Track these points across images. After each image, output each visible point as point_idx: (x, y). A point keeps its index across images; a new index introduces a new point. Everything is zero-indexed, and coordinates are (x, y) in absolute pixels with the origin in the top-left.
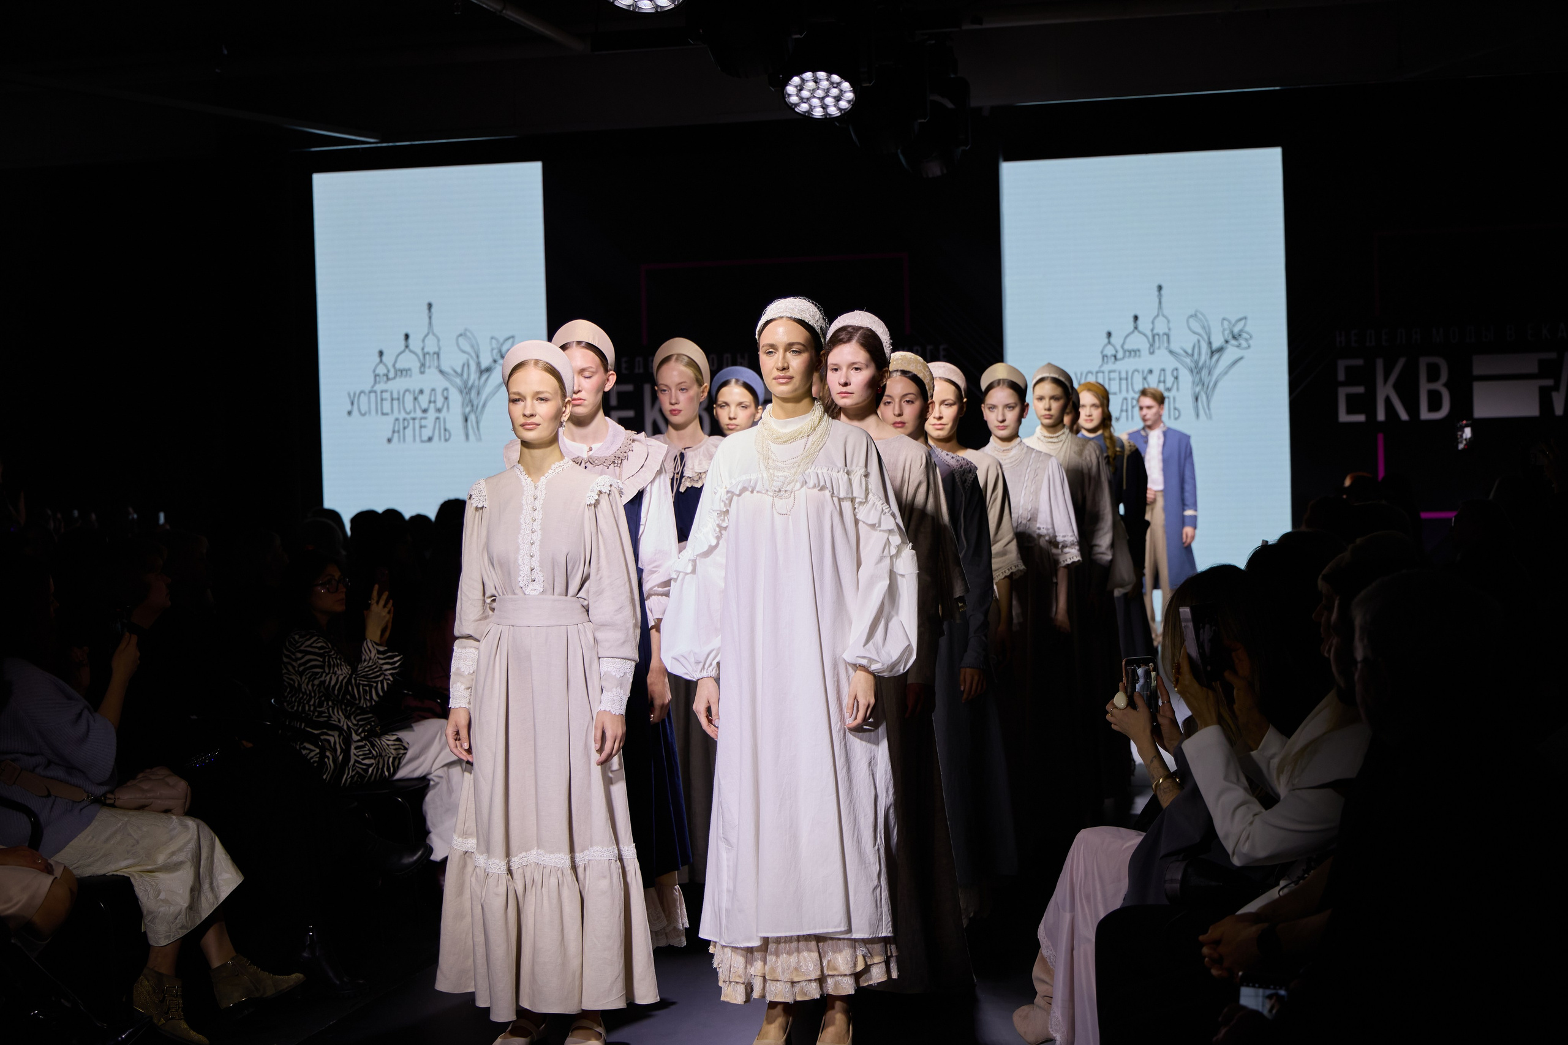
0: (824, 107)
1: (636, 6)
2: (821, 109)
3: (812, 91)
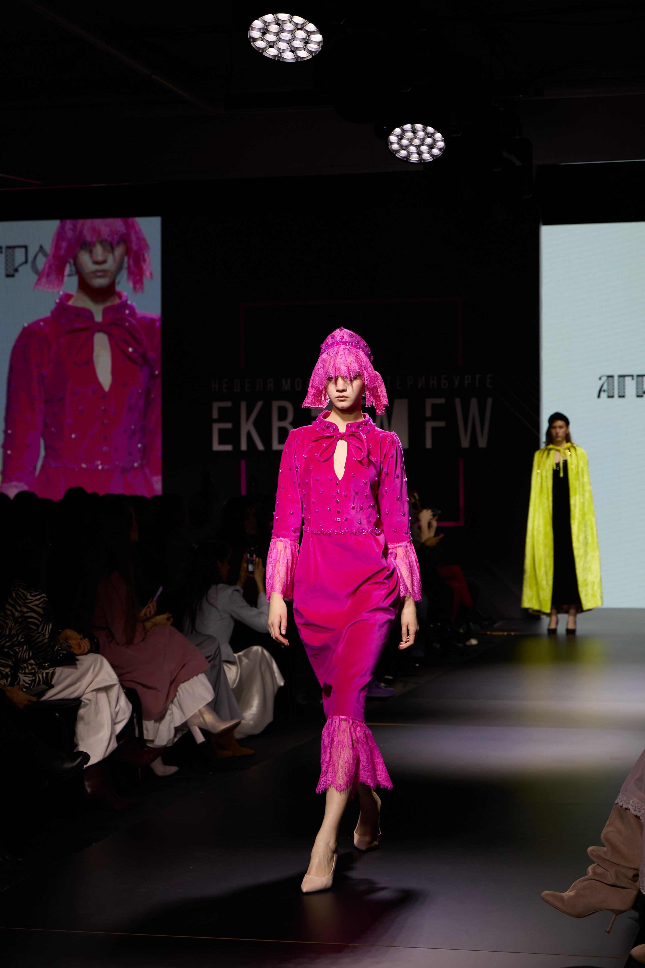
0: (420, 153)
1: (281, 57)
2: (417, 155)
3: (411, 140)
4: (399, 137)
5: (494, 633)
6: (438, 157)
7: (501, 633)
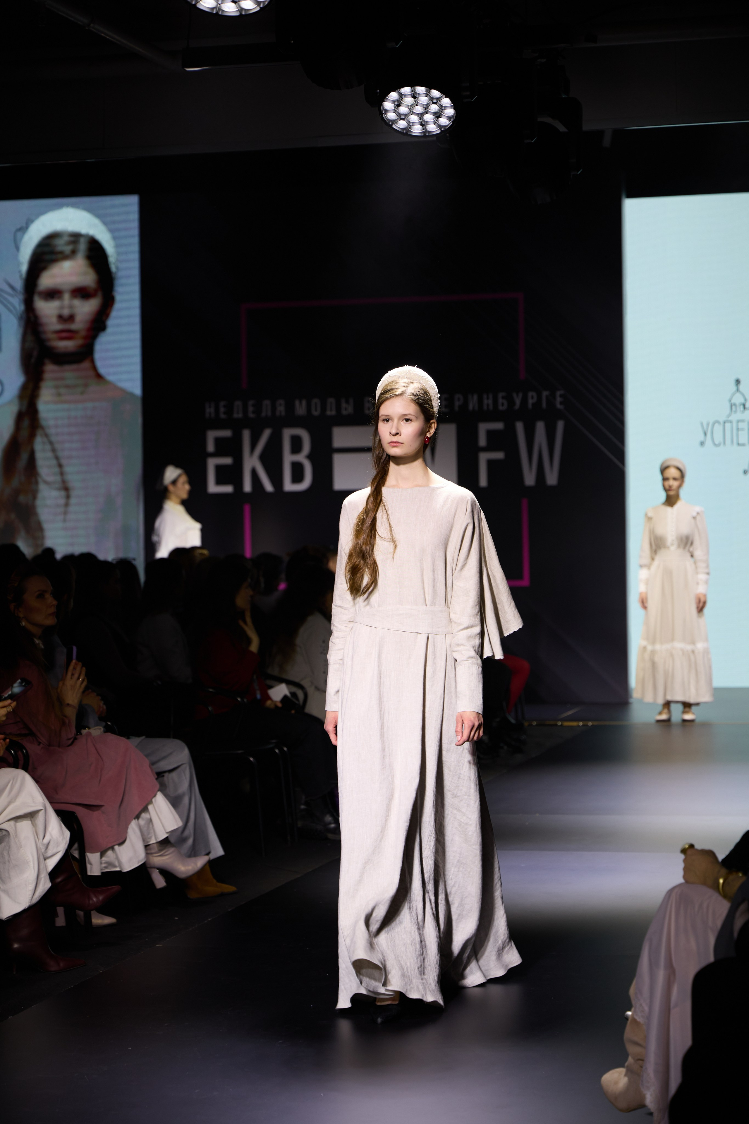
0: (423, 124)
1: (220, 9)
3: (411, 107)
4: (396, 104)
5: (566, 724)
6: (446, 128)
7: (574, 724)
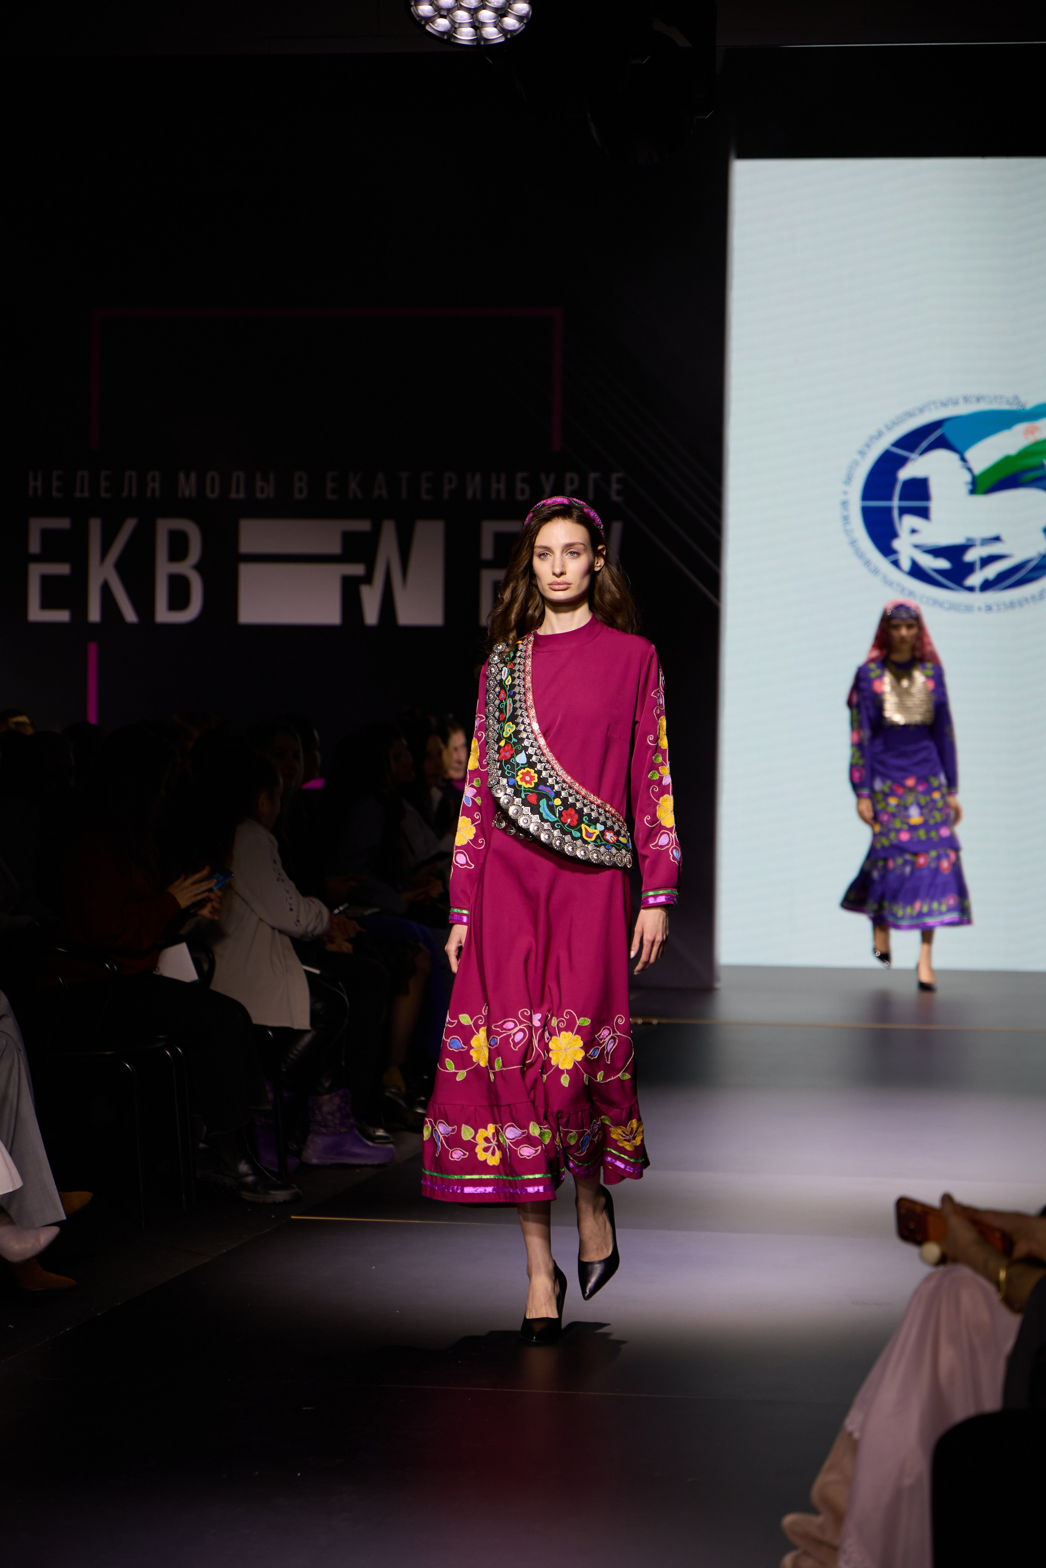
0: (477, 25)
2: (471, 30)
6: (515, 34)
